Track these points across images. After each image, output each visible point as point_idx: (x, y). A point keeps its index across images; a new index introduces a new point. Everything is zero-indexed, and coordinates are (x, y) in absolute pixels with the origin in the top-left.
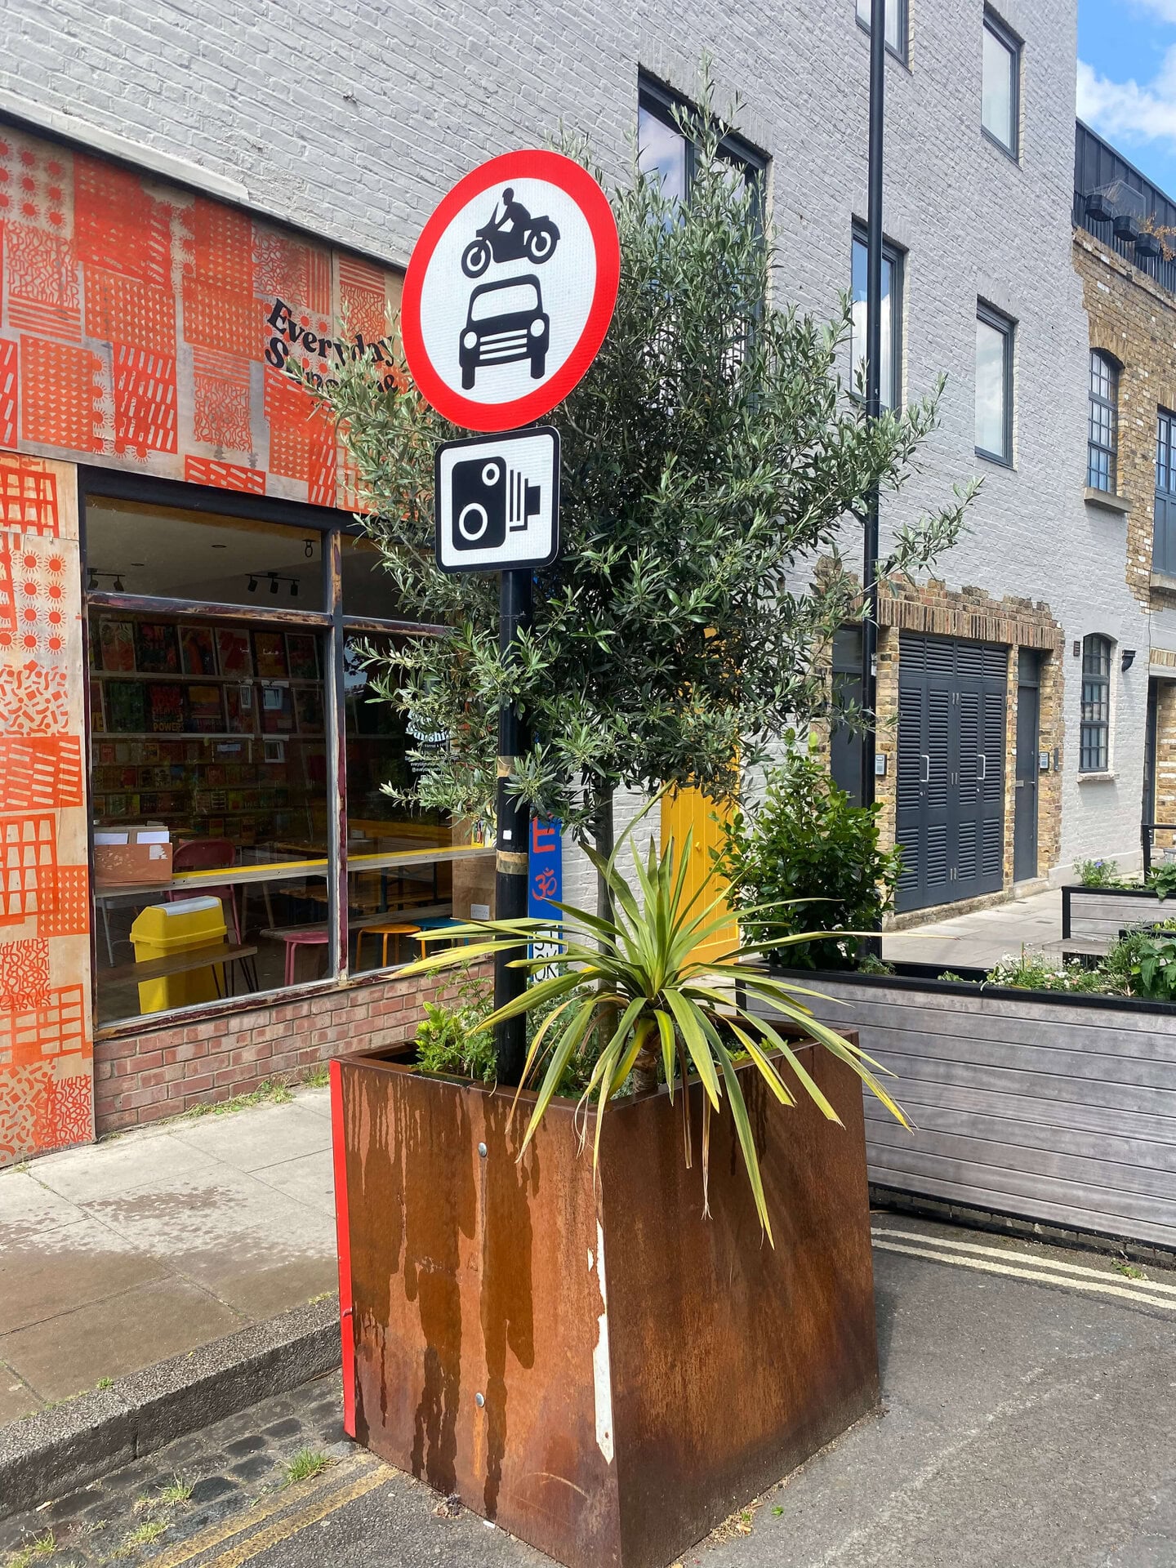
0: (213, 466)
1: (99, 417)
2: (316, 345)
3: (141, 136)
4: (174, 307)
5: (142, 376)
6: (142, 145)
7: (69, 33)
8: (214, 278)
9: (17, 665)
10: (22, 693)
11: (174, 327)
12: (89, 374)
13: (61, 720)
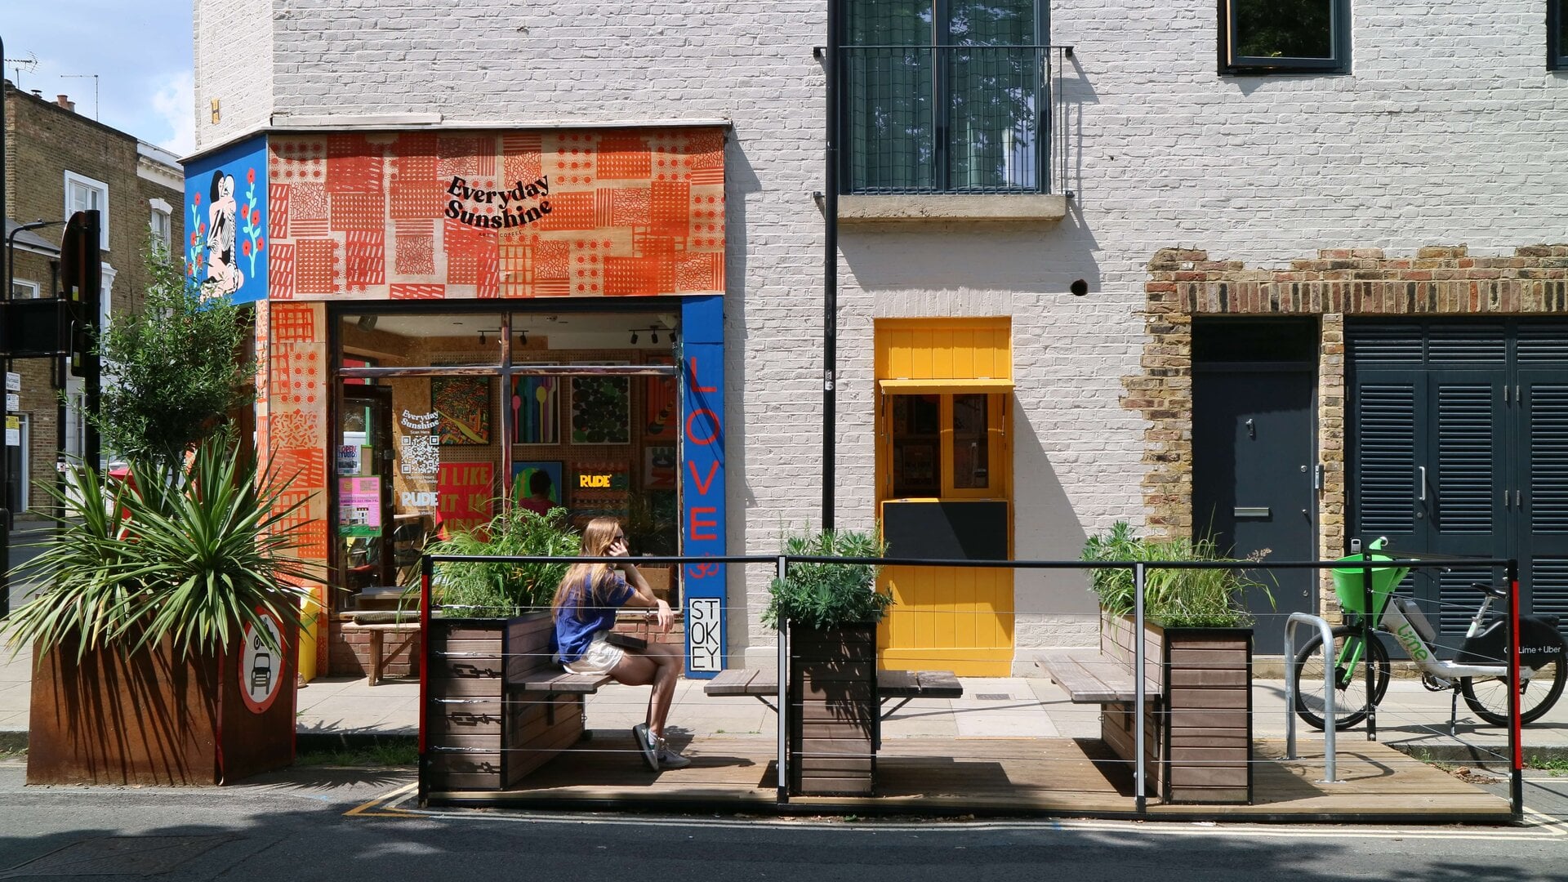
0: (408, 287)
1: (337, 274)
2: (484, 197)
3: (373, 110)
4: (384, 201)
5: (363, 245)
6: (374, 114)
7: (333, 71)
8: (411, 177)
9: (290, 412)
10: (292, 426)
11: (384, 213)
12: (332, 252)
13: (314, 440)
